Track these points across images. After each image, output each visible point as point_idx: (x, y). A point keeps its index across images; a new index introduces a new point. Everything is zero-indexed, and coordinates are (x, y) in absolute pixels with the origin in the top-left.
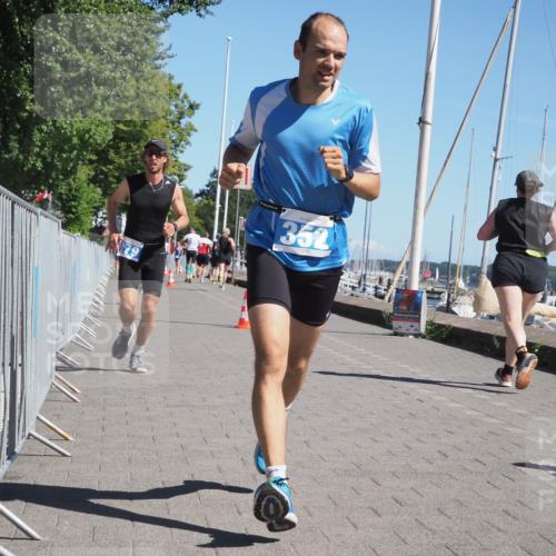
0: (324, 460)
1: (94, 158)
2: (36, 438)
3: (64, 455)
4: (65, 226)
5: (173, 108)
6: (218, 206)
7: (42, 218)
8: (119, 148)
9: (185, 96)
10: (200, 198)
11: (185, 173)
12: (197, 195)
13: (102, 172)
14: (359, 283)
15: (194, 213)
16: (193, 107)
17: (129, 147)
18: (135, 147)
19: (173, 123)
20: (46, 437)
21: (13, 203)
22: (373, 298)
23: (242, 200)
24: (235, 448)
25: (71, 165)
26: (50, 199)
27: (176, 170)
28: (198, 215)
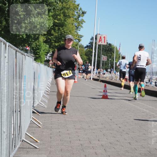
0: (137, 150)
1: (46, 33)
2: (25, 141)
3: (36, 148)
4: (35, 60)
5: (76, 13)
6: (94, 51)
7: (27, 57)
8: (55, 29)
9: (81, 9)
10: (86, 48)
11: (81, 39)
12: (85, 47)
13: (49, 39)
14: (149, 81)
15: (84, 54)
16: (84, 13)
17: (59, 29)
18: (62, 29)
19: (76, 19)
20: (29, 141)
21: (16, 51)
22: (155, 86)
23: (103, 49)
24: (102, 145)
25: (37, 36)
26: (29, 49)
27: (77, 38)
28: (86, 55)
